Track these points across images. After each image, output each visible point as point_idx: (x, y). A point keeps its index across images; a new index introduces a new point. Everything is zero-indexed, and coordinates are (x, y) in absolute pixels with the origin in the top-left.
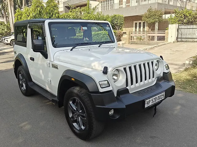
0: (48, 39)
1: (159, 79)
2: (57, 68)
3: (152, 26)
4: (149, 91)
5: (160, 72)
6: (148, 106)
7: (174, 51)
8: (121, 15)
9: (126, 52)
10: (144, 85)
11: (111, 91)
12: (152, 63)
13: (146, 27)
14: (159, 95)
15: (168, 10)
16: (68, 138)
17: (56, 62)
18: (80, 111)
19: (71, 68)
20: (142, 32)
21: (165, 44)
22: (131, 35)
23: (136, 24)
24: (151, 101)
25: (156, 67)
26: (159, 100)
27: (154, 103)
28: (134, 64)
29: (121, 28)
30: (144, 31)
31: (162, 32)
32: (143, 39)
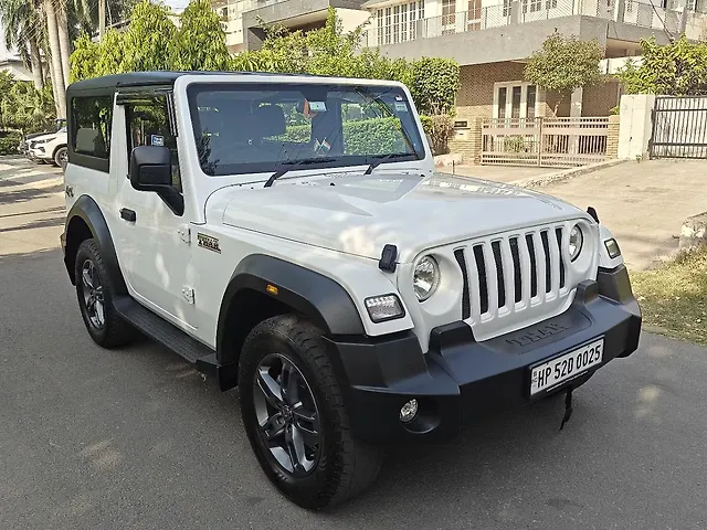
1: (583, 293)
2: (216, 248)
3: (559, 100)
4: (546, 334)
5: (585, 267)
6: (541, 388)
7: (637, 191)
8: (449, 61)
10: (529, 313)
11: (407, 333)
12: (559, 232)
13: (537, 103)
14: (582, 351)
15: (618, 44)
16: (254, 501)
17: (213, 229)
18: (297, 405)
20: (522, 123)
21: (607, 166)
22: (485, 132)
23: (504, 91)
24: (553, 370)
25: (572, 249)
26: (582, 368)
27: (564, 377)
28: (493, 237)
29: (448, 108)
30: (530, 117)
31: (596, 123)
32: (527, 145)
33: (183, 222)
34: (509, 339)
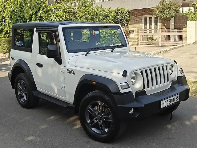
0: (63, 44)
1: (173, 83)
2: (74, 73)
3: (166, 22)
5: (174, 76)
6: (164, 106)
7: (194, 55)
8: (126, 9)
9: (135, 57)
10: (159, 88)
11: (130, 92)
12: (166, 66)
13: (158, 24)
14: (174, 97)
15: (186, 2)
17: (72, 68)
18: (102, 115)
19: (90, 73)
20: (153, 31)
21: (183, 46)
22: (140, 34)
23: (146, 19)
24: (166, 101)
25: (170, 71)
26: (174, 102)
27: (169, 104)
28: (150, 68)
29: (127, 26)
30: (156, 29)
31: (179, 31)
32: (155, 38)
33: (62, 66)
34: (155, 94)
